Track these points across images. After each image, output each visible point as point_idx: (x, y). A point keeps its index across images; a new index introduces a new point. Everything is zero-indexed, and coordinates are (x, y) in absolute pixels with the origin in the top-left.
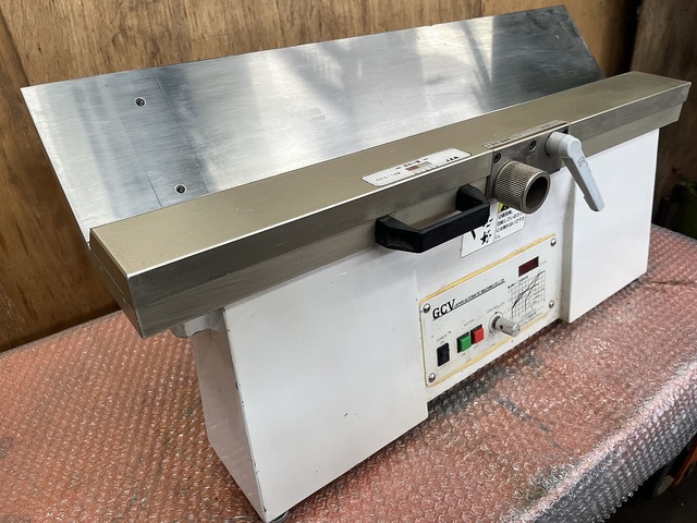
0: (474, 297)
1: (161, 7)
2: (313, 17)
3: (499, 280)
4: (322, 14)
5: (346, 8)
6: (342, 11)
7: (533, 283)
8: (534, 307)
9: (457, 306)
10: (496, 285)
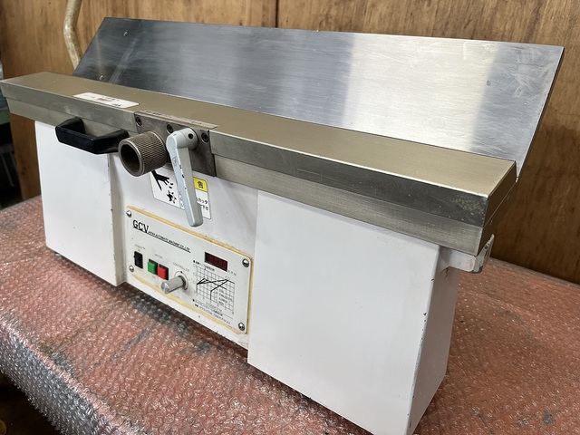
0: (162, 239)
1: (352, 4)
2: (467, 30)
3: (185, 246)
4: (478, 28)
5: (508, 27)
6: (501, 29)
7: (220, 283)
8: (220, 307)
9: (150, 233)
10: (182, 248)
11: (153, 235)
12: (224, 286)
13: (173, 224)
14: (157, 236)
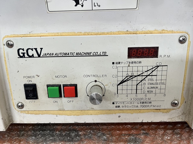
0: (66, 55)
3: (100, 51)
7: (149, 73)
8: (149, 96)
9: (46, 56)
10: (96, 55)
11: (51, 55)
12: (154, 73)
13: (80, 34)
14: (57, 56)
